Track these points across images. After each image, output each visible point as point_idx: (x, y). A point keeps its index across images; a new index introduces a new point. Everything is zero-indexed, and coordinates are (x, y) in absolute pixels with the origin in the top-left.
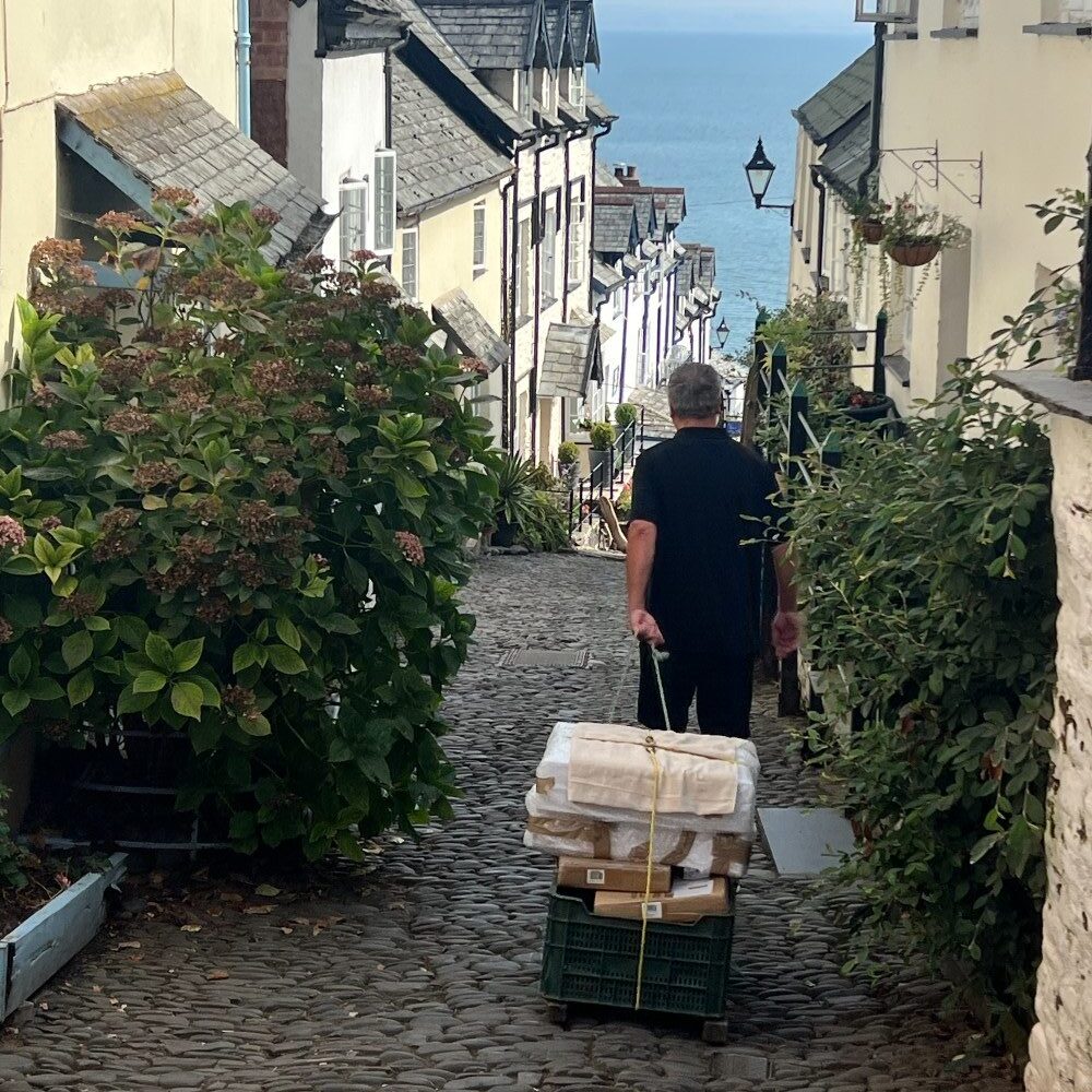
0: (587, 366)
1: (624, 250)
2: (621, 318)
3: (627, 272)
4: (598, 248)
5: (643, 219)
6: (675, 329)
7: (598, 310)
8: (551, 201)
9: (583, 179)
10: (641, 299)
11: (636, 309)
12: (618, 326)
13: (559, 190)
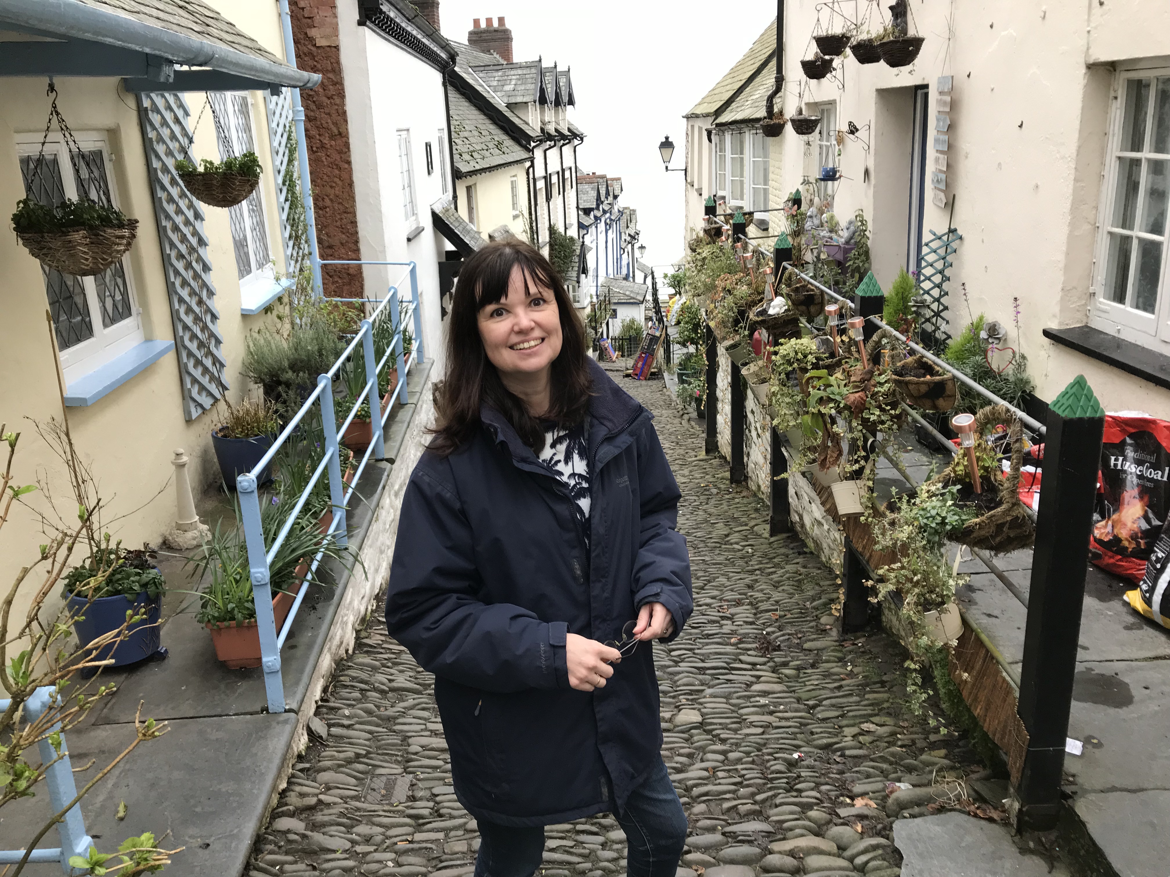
0: (579, 267)
1: (594, 206)
2: (595, 243)
3: (596, 218)
4: (581, 207)
5: (603, 192)
6: (621, 248)
7: (583, 238)
8: (554, 179)
9: (570, 169)
10: (604, 232)
11: (602, 237)
12: (594, 245)
13: (558, 173)
